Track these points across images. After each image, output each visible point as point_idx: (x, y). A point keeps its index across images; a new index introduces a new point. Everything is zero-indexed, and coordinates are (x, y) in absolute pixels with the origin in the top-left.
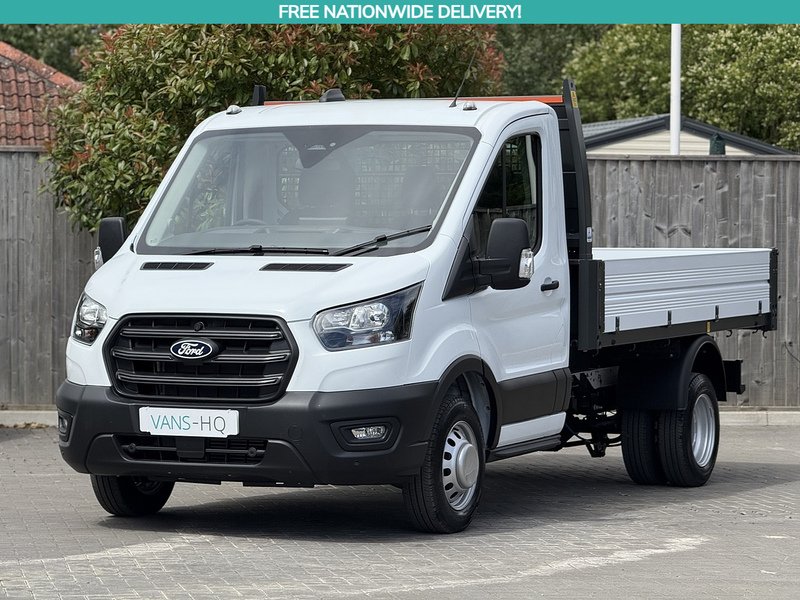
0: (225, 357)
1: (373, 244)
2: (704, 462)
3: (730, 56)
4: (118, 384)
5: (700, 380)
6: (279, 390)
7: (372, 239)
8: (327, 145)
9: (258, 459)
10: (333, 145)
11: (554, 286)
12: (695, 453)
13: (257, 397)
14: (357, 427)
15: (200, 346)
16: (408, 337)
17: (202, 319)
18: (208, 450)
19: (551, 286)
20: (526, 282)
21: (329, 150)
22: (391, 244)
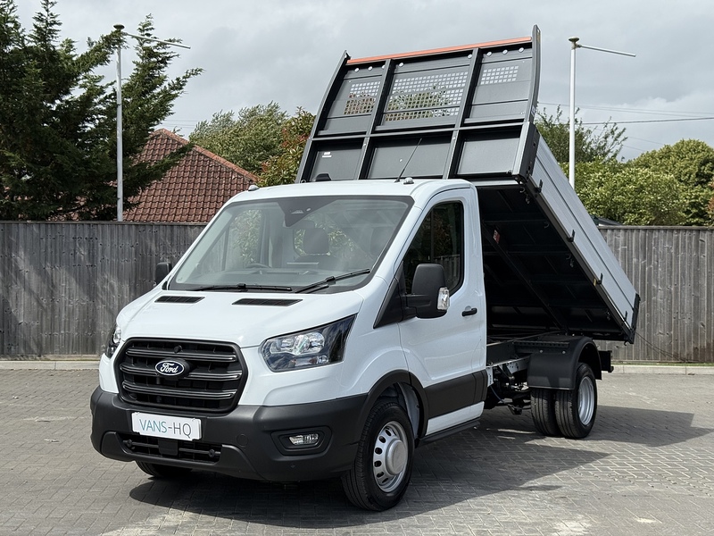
0: (195, 375)
1: (325, 283)
2: (586, 422)
3: (601, 184)
4: (124, 391)
5: (584, 367)
6: (233, 404)
7: (324, 279)
8: (305, 210)
9: (215, 459)
10: (309, 210)
11: (474, 312)
12: (581, 416)
13: (217, 408)
14: (294, 435)
15: (176, 365)
16: (340, 360)
17: (182, 344)
18: (181, 449)
19: (470, 313)
20: (443, 313)
21: (306, 213)
22: (338, 284)
